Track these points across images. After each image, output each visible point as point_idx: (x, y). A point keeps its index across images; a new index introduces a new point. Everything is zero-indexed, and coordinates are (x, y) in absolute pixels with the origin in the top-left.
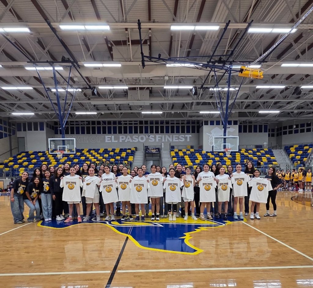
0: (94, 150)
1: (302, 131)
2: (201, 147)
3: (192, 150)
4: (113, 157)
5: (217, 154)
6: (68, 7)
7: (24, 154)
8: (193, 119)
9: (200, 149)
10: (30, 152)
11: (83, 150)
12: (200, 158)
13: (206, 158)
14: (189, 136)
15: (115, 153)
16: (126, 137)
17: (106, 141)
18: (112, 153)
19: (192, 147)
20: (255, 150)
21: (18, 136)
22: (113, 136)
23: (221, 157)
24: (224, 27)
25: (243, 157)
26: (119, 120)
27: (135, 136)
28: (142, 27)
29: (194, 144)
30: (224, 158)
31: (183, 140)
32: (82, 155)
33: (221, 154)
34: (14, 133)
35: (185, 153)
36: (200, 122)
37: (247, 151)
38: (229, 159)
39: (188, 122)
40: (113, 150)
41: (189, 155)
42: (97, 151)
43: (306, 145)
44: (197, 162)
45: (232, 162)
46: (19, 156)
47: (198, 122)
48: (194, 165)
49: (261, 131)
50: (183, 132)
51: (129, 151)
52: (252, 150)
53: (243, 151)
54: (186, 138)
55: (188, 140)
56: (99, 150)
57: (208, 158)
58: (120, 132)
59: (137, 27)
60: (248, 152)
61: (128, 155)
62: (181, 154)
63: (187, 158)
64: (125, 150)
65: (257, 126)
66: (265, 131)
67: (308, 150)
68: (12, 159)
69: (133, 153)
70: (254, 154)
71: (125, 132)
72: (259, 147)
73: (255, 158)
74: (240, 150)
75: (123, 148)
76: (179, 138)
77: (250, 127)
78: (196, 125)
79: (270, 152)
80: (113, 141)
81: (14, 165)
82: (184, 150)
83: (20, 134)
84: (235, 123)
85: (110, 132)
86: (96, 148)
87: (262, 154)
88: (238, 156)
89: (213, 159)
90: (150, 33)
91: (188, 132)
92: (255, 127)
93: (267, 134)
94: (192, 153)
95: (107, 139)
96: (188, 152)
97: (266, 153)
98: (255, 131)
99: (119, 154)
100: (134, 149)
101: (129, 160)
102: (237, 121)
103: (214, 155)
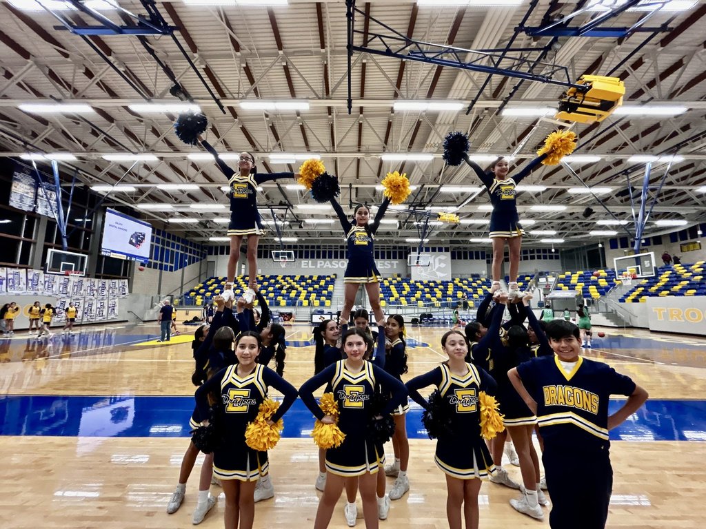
0: (289, 276)
1: (533, 258)
2: (409, 276)
3: (399, 279)
4: (311, 285)
5: (427, 284)
6: (254, 82)
7: (213, 280)
8: (400, 245)
9: (407, 279)
10: (220, 278)
11: (277, 276)
12: (407, 289)
13: (414, 289)
14: (395, 262)
15: (313, 281)
16: (325, 263)
17: (303, 267)
18: (309, 281)
19: (399, 276)
20: (471, 280)
21: (208, 260)
22: (310, 261)
23: (431, 288)
24: (468, 106)
25: (457, 288)
26: (318, 244)
27: (334, 262)
28: (353, 105)
29: (401, 271)
30: (435, 289)
31: (389, 266)
32: (277, 282)
33: (432, 284)
34: (205, 257)
35: (391, 283)
36: (408, 248)
37: (461, 281)
38: (441, 290)
39: (395, 248)
40: (311, 277)
41: (395, 285)
42: (293, 277)
43: (528, 276)
44: (404, 293)
45: (443, 294)
46: (209, 283)
47: (406, 248)
48: (400, 297)
49: (477, 258)
50: (389, 257)
51: (328, 279)
52: (467, 280)
53: (457, 281)
54: (392, 265)
55: (395, 267)
56: (295, 276)
57: (417, 288)
58: (318, 257)
59: (347, 105)
60: (462, 283)
61: (327, 283)
62: (386, 283)
63: (393, 288)
64: (324, 278)
65: (472, 252)
66: (483, 258)
67: (529, 281)
68: (202, 285)
69: (332, 282)
70: (469, 285)
71: (324, 257)
72: (476, 277)
73: (470, 290)
74: (453, 280)
75: (322, 275)
76: (384, 265)
77: (465, 253)
78: (403, 250)
79: (488, 283)
80: (310, 266)
81: (206, 292)
82: (390, 279)
83: (210, 258)
84: (447, 250)
85: (307, 257)
86: (292, 275)
87: (479, 285)
88: (451, 286)
89: (422, 290)
90: (361, 118)
91: (395, 258)
92: (471, 253)
93: (485, 261)
94: (398, 282)
95: (303, 264)
96: (394, 282)
97: (484, 283)
98: (471, 258)
99: (317, 282)
100: (334, 277)
101: (329, 289)
102: (448, 248)
103: (424, 285)
